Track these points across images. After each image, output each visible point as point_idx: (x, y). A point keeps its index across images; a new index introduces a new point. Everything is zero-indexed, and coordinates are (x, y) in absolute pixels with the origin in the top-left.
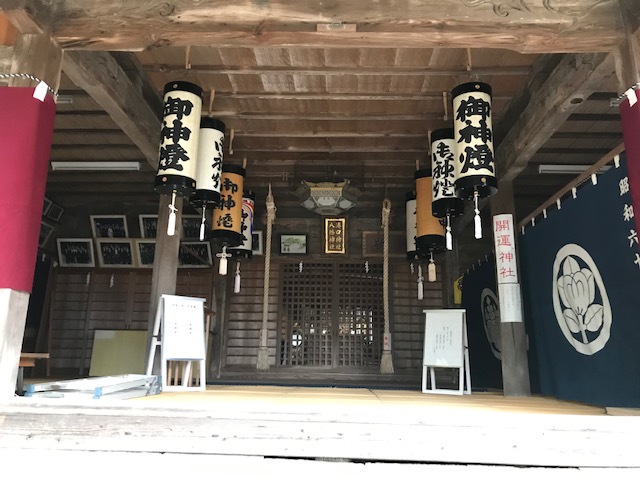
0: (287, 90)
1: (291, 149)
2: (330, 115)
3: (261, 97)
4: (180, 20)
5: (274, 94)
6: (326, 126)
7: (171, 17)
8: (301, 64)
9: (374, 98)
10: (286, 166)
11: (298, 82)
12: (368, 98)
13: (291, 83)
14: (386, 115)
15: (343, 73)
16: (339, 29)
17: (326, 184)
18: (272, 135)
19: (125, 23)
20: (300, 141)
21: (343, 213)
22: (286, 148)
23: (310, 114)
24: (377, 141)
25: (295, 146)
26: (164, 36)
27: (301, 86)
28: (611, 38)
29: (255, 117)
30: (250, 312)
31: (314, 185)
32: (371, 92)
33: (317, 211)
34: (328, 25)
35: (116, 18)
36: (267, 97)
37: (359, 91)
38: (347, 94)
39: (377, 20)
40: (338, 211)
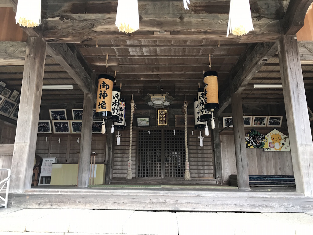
0: (140, 54)
1: (142, 79)
2: (160, 65)
3: (129, 58)
4: (96, 30)
5: (134, 56)
6: (158, 69)
7: (93, 29)
8: (146, 44)
9: (178, 57)
10: (139, 86)
11: (145, 51)
12: (176, 57)
13: (142, 51)
14: (184, 64)
15: (165, 48)
16: (163, 34)
17: (158, 95)
18: (134, 73)
19: (73, 32)
20: (146, 76)
21: (166, 107)
22: (140, 79)
23: (150, 64)
24: (181, 76)
25: (144, 78)
26: (90, 37)
27: (147, 53)
28: (276, 36)
29: (125, 66)
30: (124, 153)
31: (152, 95)
32: (177, 55)
33: (154, 107)
34: (158, 32)
35: (69, 30)
36: (131, 57)
37: (172, 54)
38: (167, 56)
39: (179, 30)
40: (164, 107)
